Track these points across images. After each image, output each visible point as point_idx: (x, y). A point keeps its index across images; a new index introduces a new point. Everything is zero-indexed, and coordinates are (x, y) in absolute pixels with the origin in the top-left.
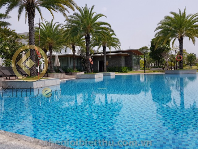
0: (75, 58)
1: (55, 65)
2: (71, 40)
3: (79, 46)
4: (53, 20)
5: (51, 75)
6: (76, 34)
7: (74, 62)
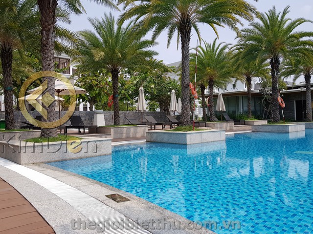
0: (250, 97)
1: (217, 109)
2: (245, 68)
3: (259, 76)
4: (216, 39)
5: (211, 125)
6: (255, 58)
7: (249, 103)
